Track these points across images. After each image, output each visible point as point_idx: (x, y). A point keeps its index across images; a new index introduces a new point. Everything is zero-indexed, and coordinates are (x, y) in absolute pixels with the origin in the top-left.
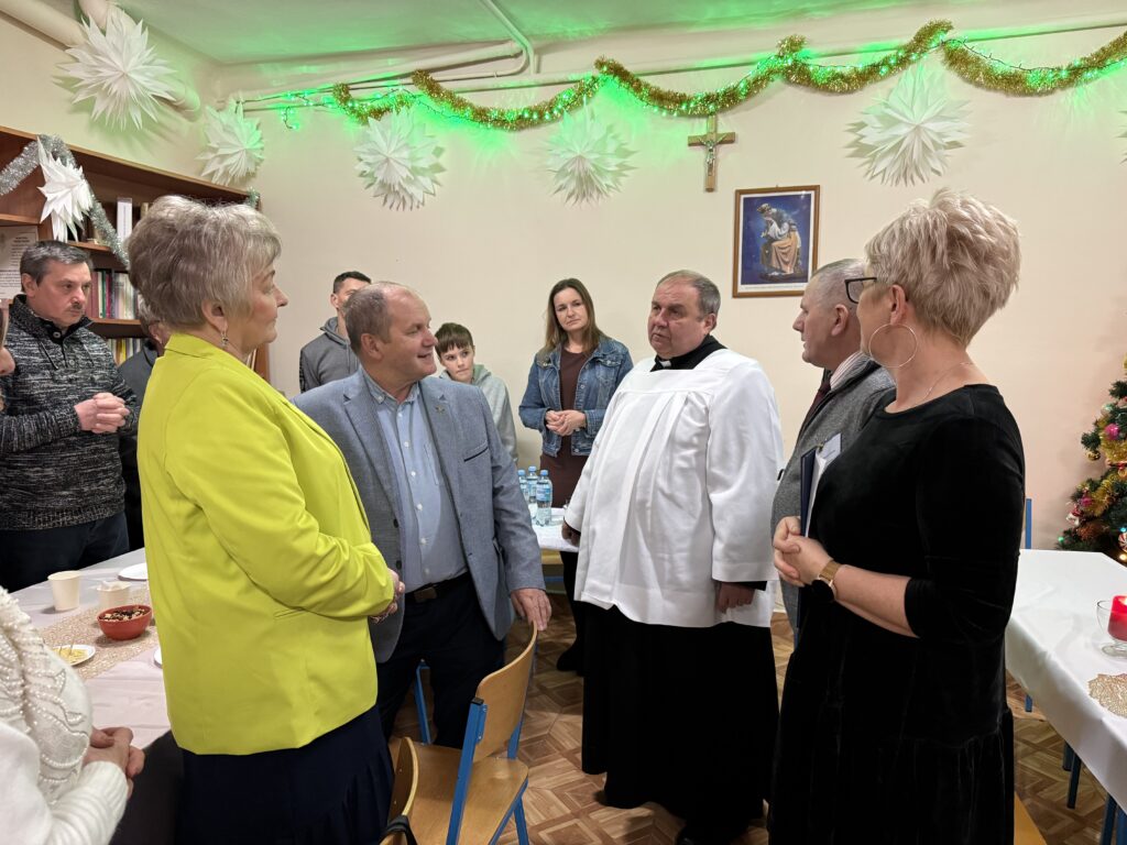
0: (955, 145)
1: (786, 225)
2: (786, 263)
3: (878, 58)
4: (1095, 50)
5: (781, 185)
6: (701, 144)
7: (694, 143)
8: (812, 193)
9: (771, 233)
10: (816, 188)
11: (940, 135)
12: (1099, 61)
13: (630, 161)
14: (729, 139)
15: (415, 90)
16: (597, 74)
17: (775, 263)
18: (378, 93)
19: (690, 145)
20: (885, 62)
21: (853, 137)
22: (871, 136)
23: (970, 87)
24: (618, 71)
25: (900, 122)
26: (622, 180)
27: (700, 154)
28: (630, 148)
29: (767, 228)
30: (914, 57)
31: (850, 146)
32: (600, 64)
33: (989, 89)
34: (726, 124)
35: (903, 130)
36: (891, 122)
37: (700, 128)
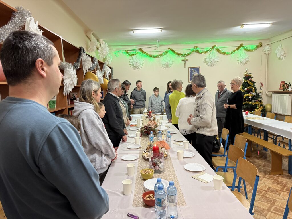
0: (218, 61)
1: (196, 72)
3: (208, 50)
4: (234, 50)
5: (195, 67)
6: (184, 61)
7: (182, 60)
10: (200, 67)
11: (216, 60)
12: (234, 51)
13: (173, 63)
14: (188, 60)
15: (139, 51)
16: (168, 50)
18: (133, 52)
19: (182, 61)
20: (209, 50)
21: (204, 60)
22: (207, 60)
23: (219, 54)
24: (172, 50)
25: (211, 59)
27: (183, 62)
28: (173, 61)
29: (193, 73)
30: (212, 50)
32: (169, 49)
33: (221, 54)
34: (187, 58)
37: (183, 58)
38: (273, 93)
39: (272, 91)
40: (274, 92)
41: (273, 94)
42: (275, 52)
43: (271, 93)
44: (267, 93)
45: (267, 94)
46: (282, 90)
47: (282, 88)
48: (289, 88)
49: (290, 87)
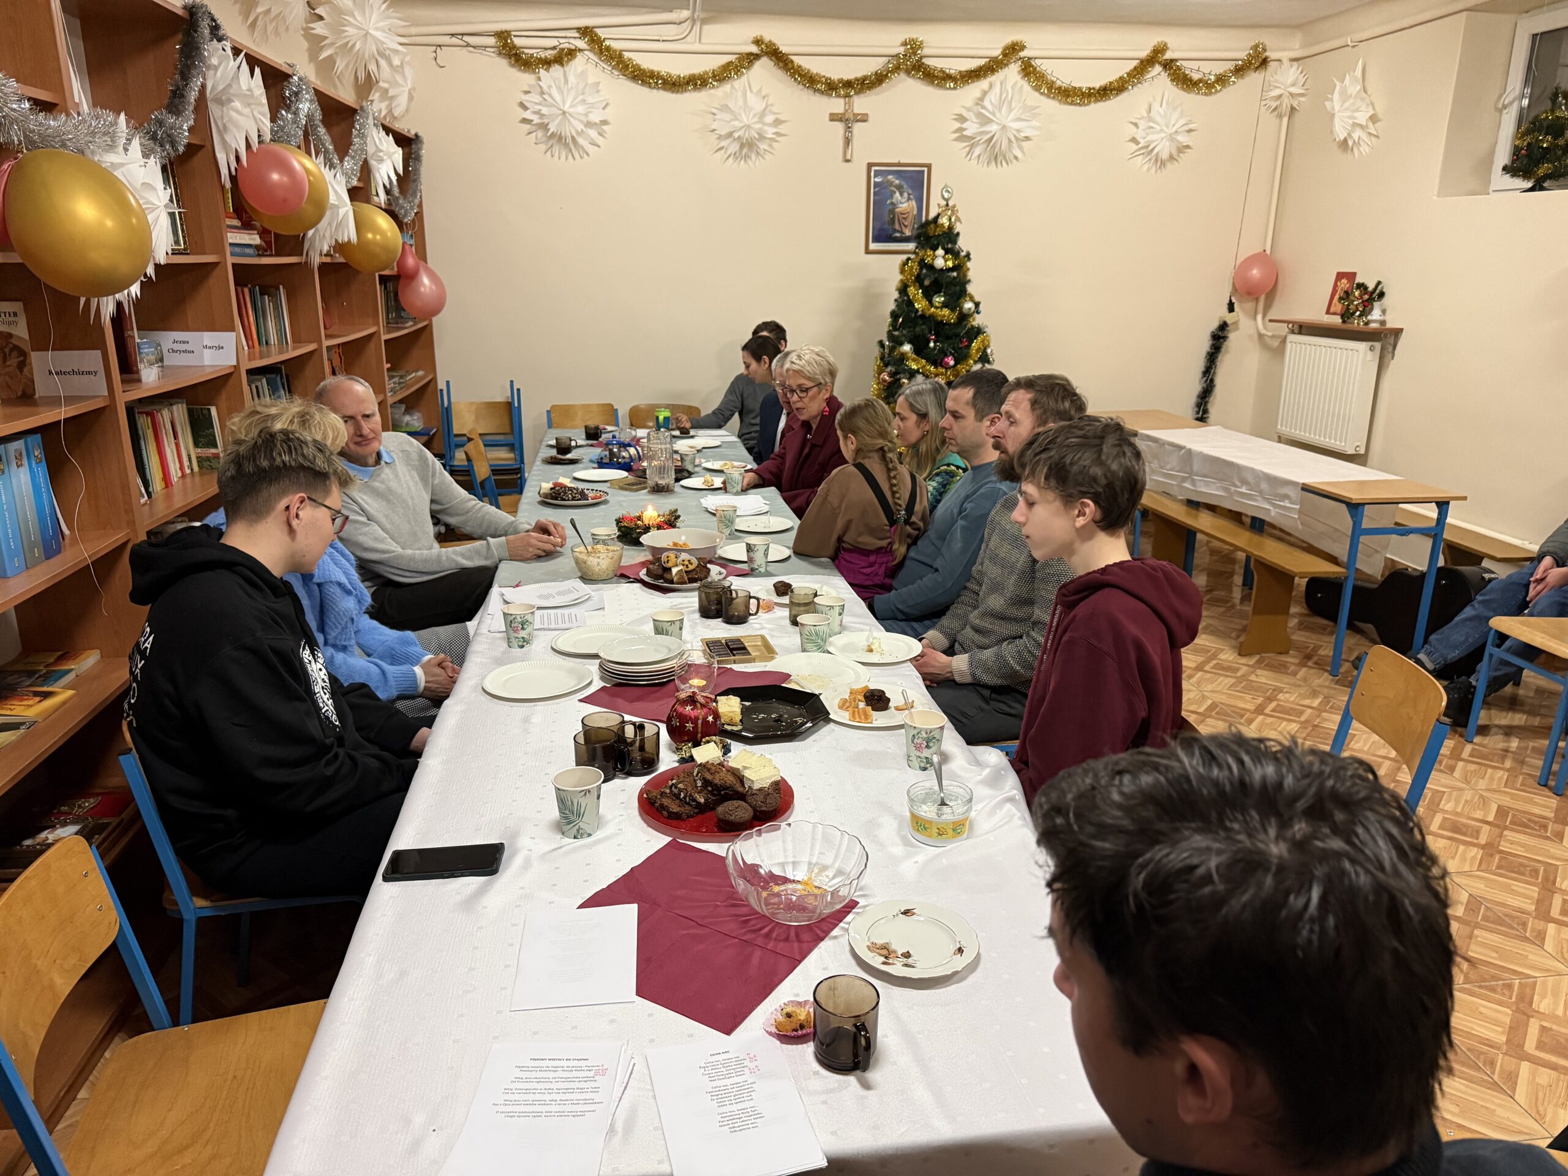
0: (1027, 138)
1: (906, 195)
2: (906, 226)
3: (976, 63)
4: (1117, 76)
5: (902, 161)
6: (841, 120)
7: (834, 118)
8: (926, 169)
9: (894, 200)
10: (929, 166)
11: (1018, 131)
12: (1119, 86)
13: (782, 129)
14: (864, 118)
16: (753, 49)
17: (897, 227)
18: (544, 43)
19: (831, 120)
20: (980, 68)
21: (957, 125)
22: (971, 128)
23: (1036, 94)
24: (774, 52)
25: (992, 121)
26: (775, 144)
27: (839, 127)
28: (782, 118)
29: (892, 196)
30: (1002, 69)
31: (955, 132)
32: (757, 42)
33: (1050, 97)
34: (861, 103)
35: (993, 128)
36: (985, 121)
37: (837, 105)
38: (1293, 332)
39: (1288, 322)
40: (1296, 328)
41: (1292, 338)
42: (1327, 104)
43: (1284, 329)
44: (1263, 331)
45: (1261, 336)
46: (1337, 320)
47: (1337, 307)
48: (1372, 309)
49: (1376, 305)
